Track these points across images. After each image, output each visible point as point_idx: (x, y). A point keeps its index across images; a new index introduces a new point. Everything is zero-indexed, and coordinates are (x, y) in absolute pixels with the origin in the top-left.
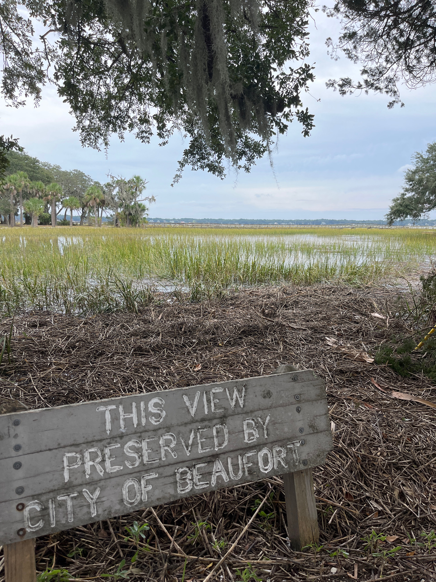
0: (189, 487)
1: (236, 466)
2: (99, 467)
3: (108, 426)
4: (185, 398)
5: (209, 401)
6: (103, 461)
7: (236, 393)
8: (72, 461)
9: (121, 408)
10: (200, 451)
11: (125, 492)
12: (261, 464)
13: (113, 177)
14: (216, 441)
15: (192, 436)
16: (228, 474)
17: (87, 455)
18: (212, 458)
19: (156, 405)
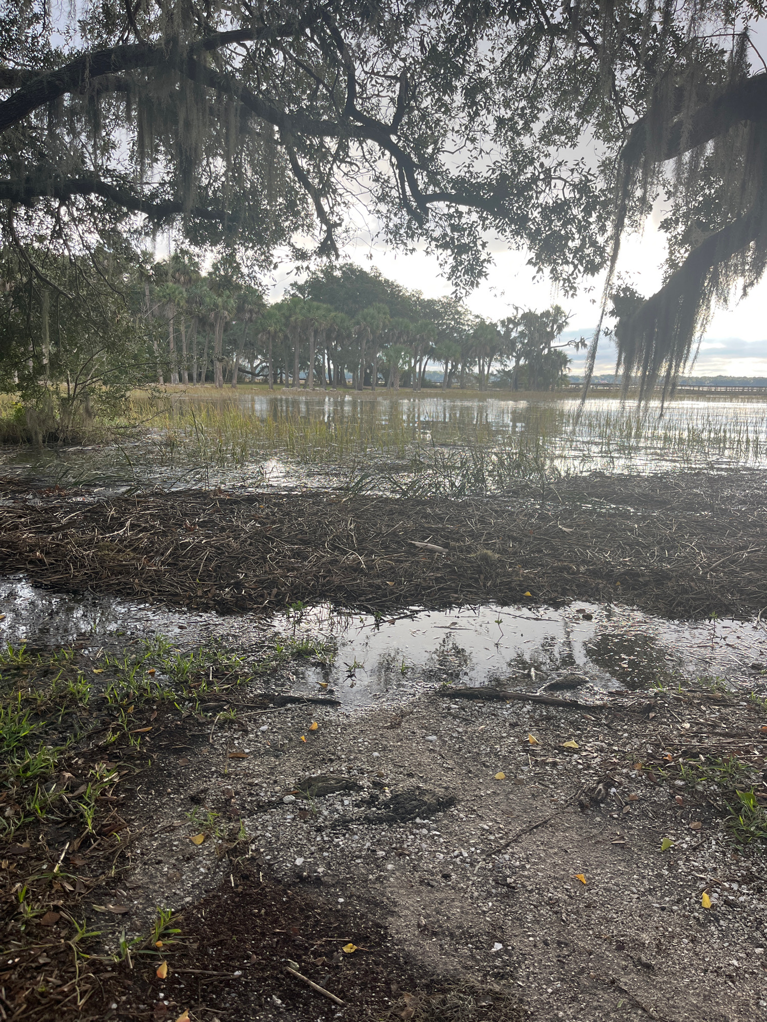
13: (517, 308)
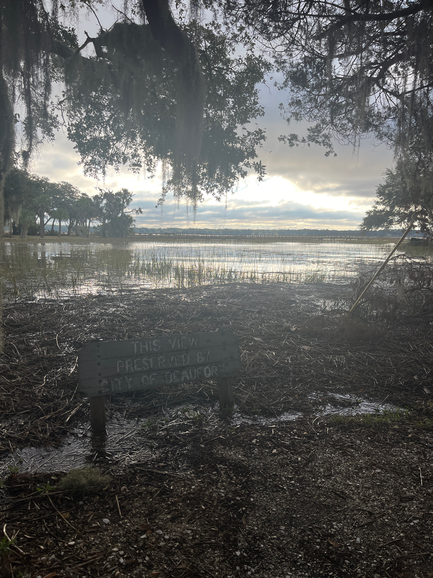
0: (171, 381)
1: (193, 373)
2: (131, 368)
3: (135, 351)
4: (170, 340)
5: (180, 342)
6: (133, 365)
7: (193, 339)
8: (120, 364)
9: (141, 343)
10: (176, 365)
11: (143, 380)
12: (205, 373)
13: (101, 190)
14: (184, 361)
15: (173, 358)
16: (189, 376)
17: (127, 362)
18: (182, 368)
19: (156, 342)
